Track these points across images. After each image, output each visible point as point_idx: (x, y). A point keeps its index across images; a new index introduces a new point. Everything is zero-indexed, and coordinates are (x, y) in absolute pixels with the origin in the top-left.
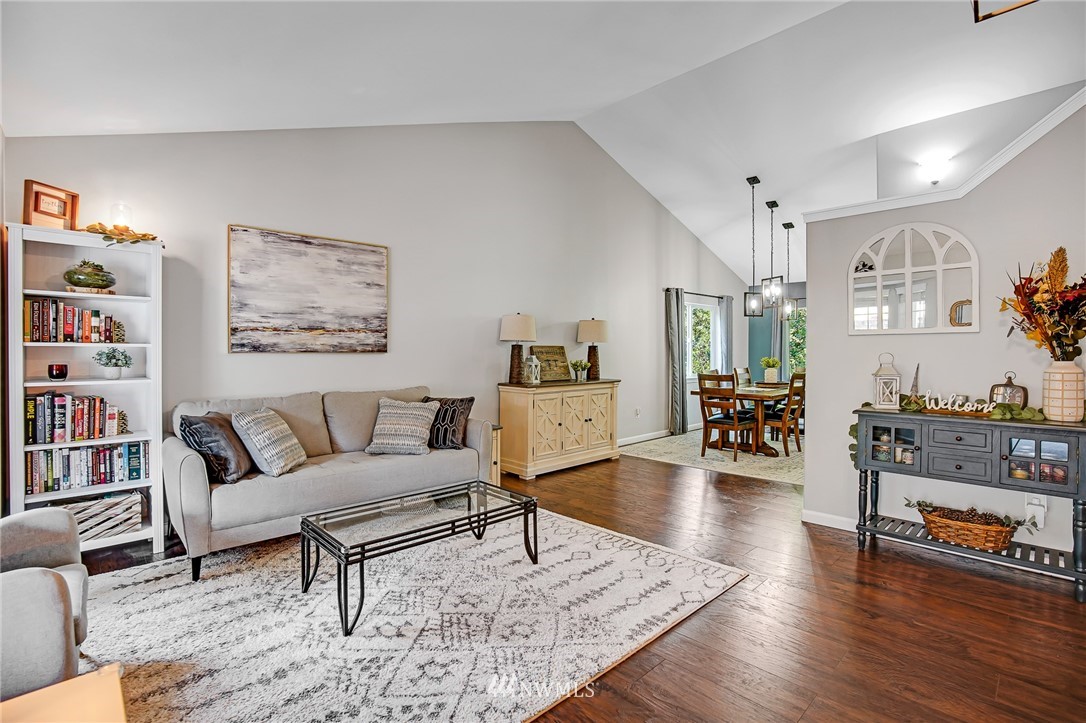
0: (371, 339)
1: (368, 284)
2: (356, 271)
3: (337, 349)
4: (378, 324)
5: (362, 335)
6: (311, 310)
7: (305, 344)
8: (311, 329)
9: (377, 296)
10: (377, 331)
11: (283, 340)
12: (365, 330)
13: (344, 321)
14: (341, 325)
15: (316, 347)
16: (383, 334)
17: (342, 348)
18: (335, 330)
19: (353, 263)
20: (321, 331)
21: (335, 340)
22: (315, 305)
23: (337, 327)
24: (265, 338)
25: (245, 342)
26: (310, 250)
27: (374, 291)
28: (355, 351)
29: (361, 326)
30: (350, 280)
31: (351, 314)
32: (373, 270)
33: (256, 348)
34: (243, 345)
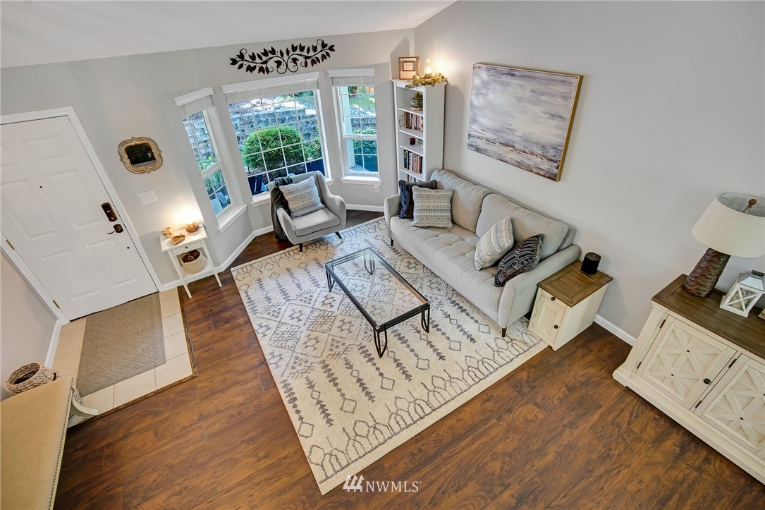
0: (546, 165)
1: (552, 115)
2: (544, 101)
3: (519, 165)
4: (553, 154)
5: (539, 160)
6: (508, 131)
7: (500, 155)
8: (506, 145)
9: (558, 128)
10: (551, 160)
11: (491, 148)
12: (543, 157)
13: (528, 144)
14: (525, 147)
15: (507, 159)
16: (556, 165)
17: (523, 165)
18: (520, 150)
19: (543, 94)
20: (511, 149)
21: (519, 158)
22: (511, 128)
23: (522, 148)
24: (482, 144)
25: (473, 144)
26: (514, 81)
27: (556, 122)
28: (531, 171)
29: (539, 152)
30: (537, 110)
31: (534, 140)
32: (560, 101)
33: (478, 150)
34: (472, 146)
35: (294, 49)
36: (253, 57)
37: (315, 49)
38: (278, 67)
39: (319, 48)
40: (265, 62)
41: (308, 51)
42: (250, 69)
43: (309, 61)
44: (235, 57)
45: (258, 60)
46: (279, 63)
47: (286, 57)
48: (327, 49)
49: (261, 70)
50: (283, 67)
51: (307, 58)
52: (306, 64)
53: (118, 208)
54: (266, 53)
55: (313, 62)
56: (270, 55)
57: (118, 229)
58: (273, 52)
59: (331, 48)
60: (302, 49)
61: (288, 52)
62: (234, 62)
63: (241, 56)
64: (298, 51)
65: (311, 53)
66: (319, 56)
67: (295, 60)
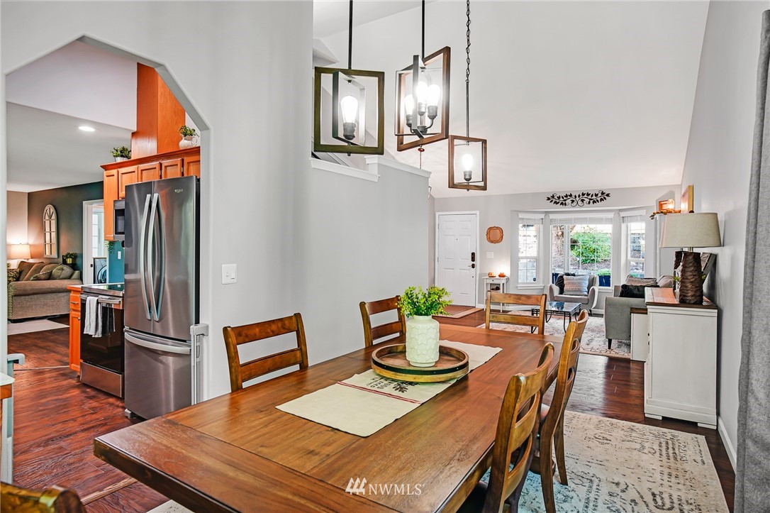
35: (583, 194)
36: (559, 198)
37: (596, 195)
38: (572, 203)
39: (600, 195)
40: (565, 200)
41: (592, 196)
42: (556, 203)
43: (591, 201)
44: (549, 197)
45: (561, 199)
46: (573, 201)
47: (577, 198)
48: (604, 196)
49: (562, 204)
50: (575, 203)
51: (590, 199)
52: (589, 203)
53: (477, 257)
54: (566, 196)
55: (594, 202)
56: (569, 197)
57: (473, 266)
58: (571, 195)
59: (608, 195)
60: (588, 195)
61: (579, 196)
62: (549, 199)
63: (553, 197)
64: (586, 196)
65: (594, 197)
66: (599, 199)
67: (583, 201)
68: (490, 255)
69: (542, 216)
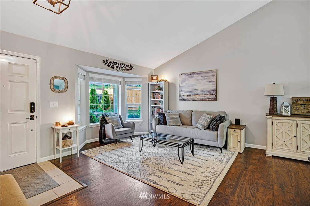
0: (211, 97)
1: (210, 81)
2: (206, 78)
3: (201, 100)
4: (213, 92)
5: (208, 96)
6: (195, 90)
7: (193, 99)
8: (195, 95)
9: (212, 84)
10: (213, 95)
11: (189, 98)
12: (210, 94)
13: (203, 92)
14: (202, 93)
15: (196, 99)
16: (215, 95)
17: (203, 99)
18: (201, 95)
19: (206, 77)
20: (197, 95)
21: (201, 98)
22: (196, 89)
23: (201, 94)
24: (185, 98)
25: (182, 98)
26: (195, 76)
27: (211, 83)
28: (206, 100)
29: (208, 93)
30: (205, 81)
31: (205, 90)
32: (211, 77)
33: (184, 100)
34: (181, 99)
35: (122, 64)
36: (110, 62)
38: (117, 68)
39: (129, 66)
40: (113, 65)
42: (109, 66)
44: (105, 60)
45: (111, 64)
46: (117, 67)
47: (119, 66)
48: (131, 67)
49: (112, 67)
50: (118, 69)
51: (125, 68)
52: (125, 70)
54: (114, 62)
55: (128, 70)
56: (115, 64)
57: (32, 118)
58: (116, 63)
59: (133, 67)
60: (125, 65)
61: (120, 64)
62: (104, 62)
63: (107, 61)
64: (123, 65)
65: (127, 67)
66: (129, 68)
67: (122, 68)
68: (54, 104)
69: (85, 73)
